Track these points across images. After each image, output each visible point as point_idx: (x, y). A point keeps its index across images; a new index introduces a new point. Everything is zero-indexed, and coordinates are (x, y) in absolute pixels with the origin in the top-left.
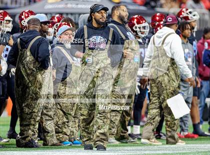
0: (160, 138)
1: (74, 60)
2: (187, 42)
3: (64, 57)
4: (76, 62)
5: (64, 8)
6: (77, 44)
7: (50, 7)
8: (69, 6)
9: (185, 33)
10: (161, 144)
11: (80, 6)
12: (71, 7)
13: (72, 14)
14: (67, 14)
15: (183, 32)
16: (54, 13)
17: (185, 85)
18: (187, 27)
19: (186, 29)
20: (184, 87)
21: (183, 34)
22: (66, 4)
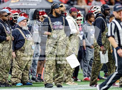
0: (77, 81)
1: (26, 37)
2: (92, 25)
3: (20, 35)
4: (27, 38)
5: (20, 6)
6: (45, 25)
7: (12, 5)
8: (23, 4)
9: (91, 20)
10: (77, 84)
11: (29, 4)
12: (25, 5)
13: (25, 9)
14: (22, 9)
15: (90, 19)
16: (14, 8)
17: (91, 50)
18: (92, 16)
19: (91, 17)
20: (91, 51)
21: (90, 20)
22: (22, 3)
